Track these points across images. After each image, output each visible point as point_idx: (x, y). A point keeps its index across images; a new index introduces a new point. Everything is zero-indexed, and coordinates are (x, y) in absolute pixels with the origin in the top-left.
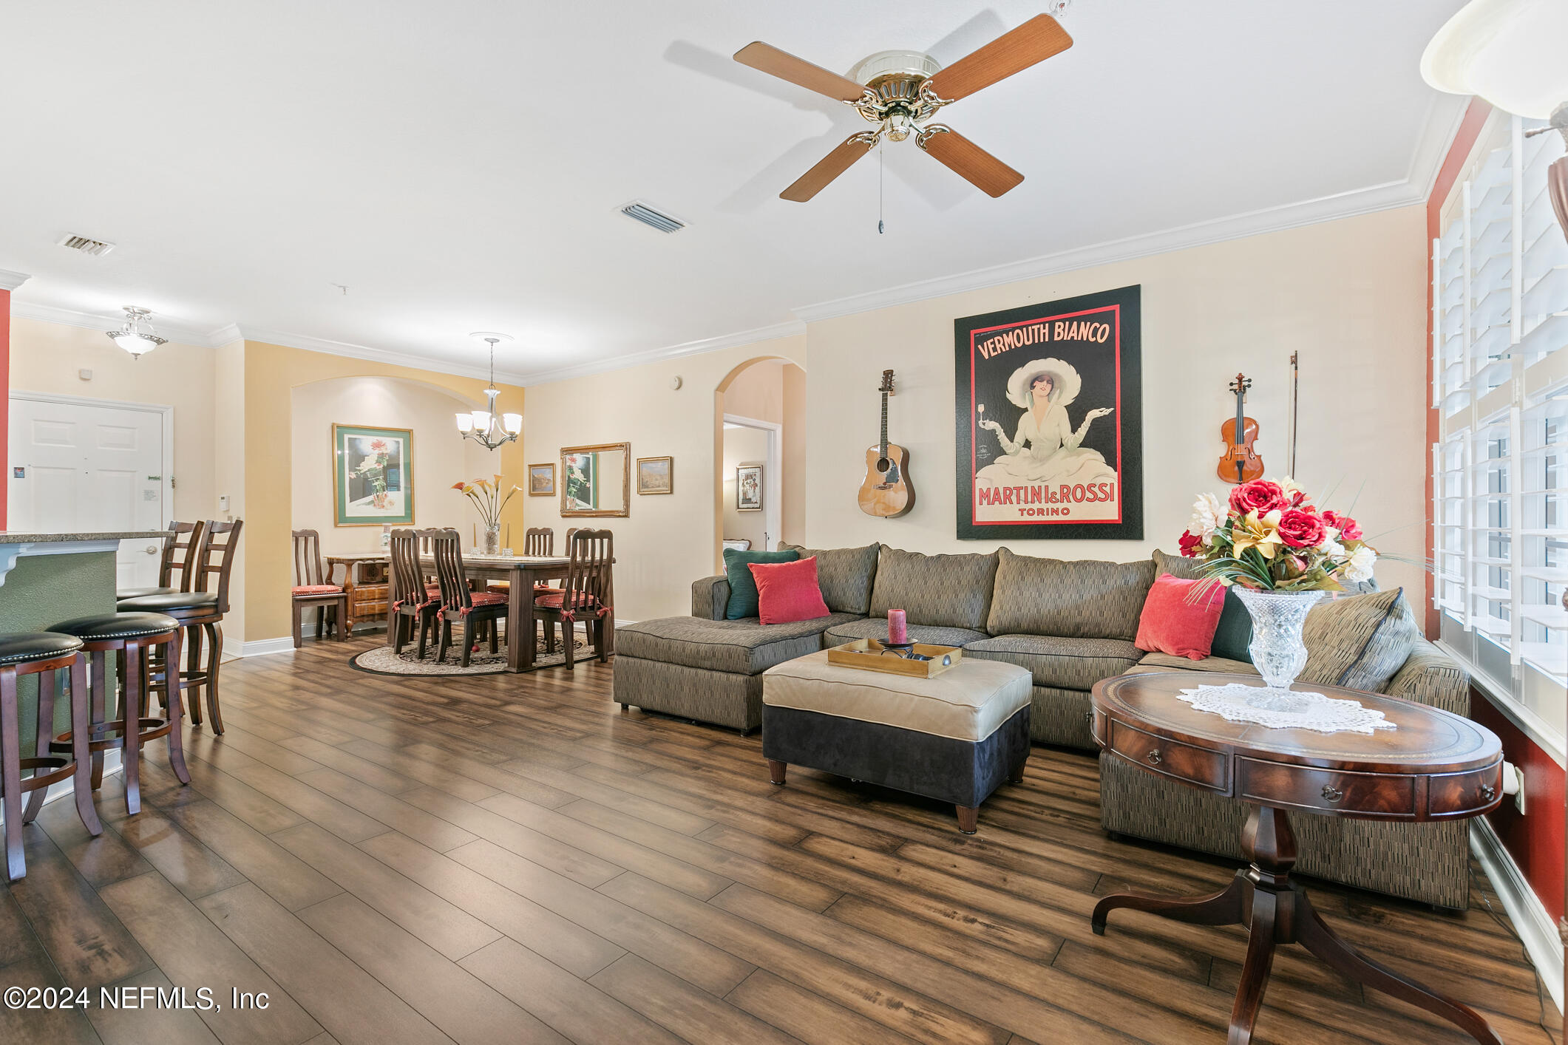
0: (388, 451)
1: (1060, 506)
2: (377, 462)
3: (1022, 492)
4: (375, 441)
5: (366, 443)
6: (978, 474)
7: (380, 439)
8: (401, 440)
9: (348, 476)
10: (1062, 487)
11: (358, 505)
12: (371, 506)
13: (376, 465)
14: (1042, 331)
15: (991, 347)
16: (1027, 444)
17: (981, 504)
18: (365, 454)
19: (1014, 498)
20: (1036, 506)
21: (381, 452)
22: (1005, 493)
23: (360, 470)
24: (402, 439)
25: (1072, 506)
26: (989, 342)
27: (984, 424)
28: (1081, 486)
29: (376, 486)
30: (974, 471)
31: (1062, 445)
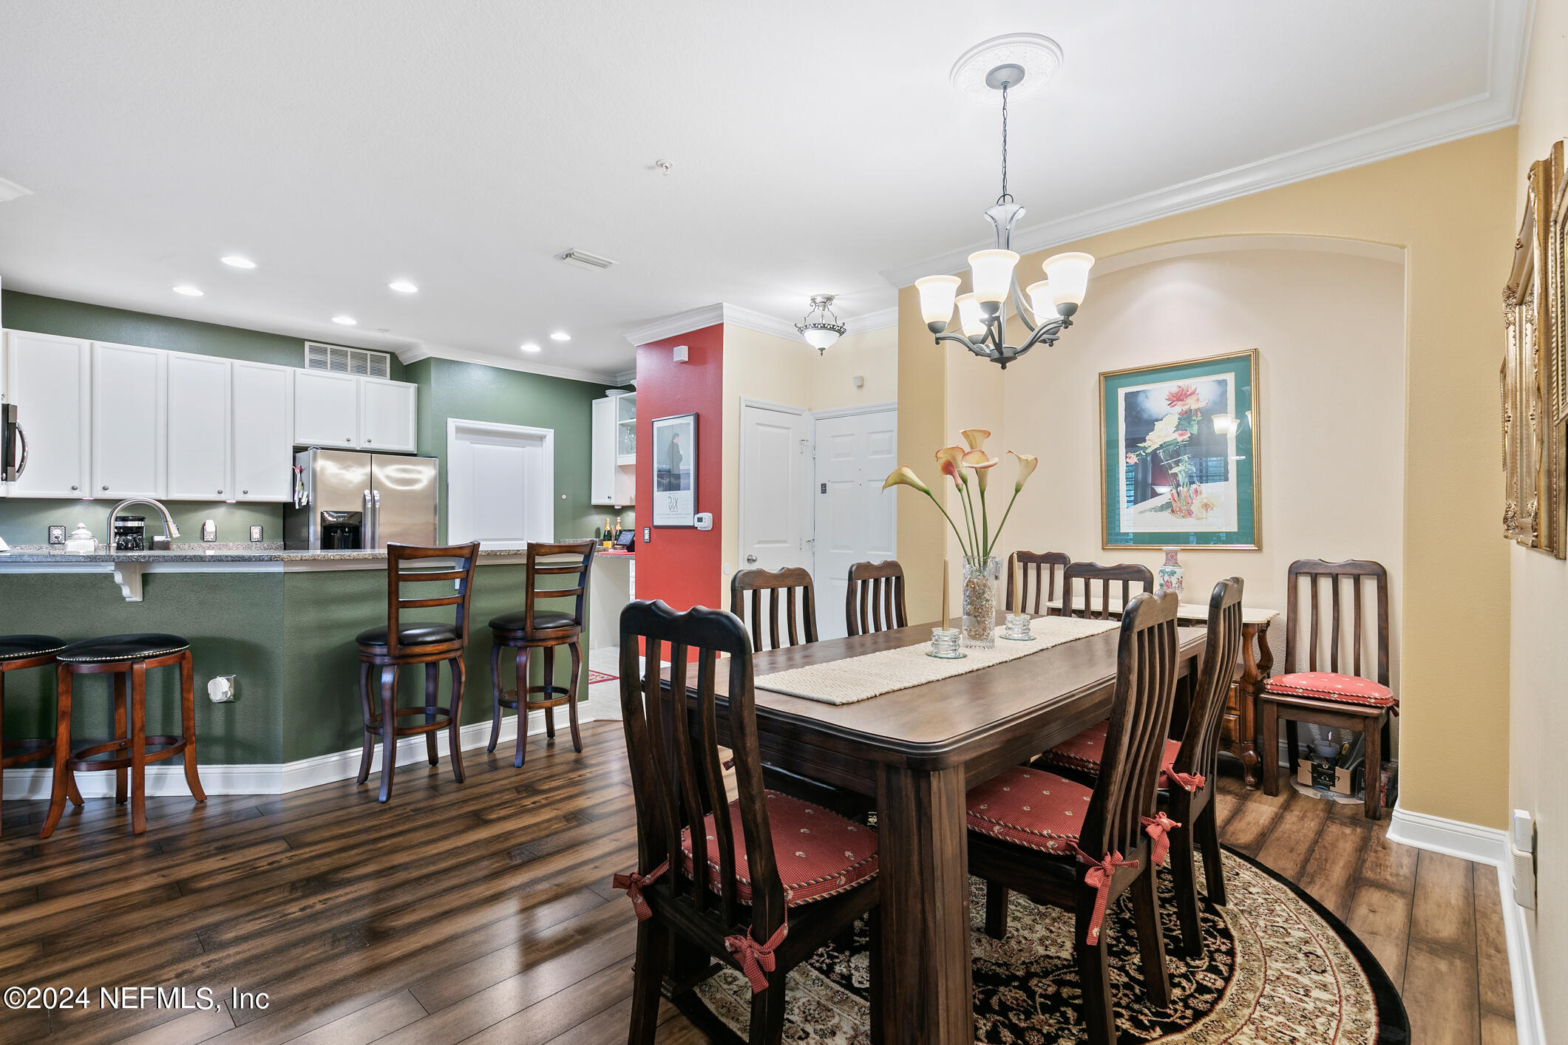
0: (1202, 404)
2: (1177, 428)
4: (1175, 390)
5: (1156, 397)
7: (1183, 383)
8: (1230, 378)
9: (1125, 460)
11: (1141, 512)
12: (1167, 514)
13: (1176, 436)
18: (1155, 416)
21: (1185, 408)
23: (1145, 448)
24: (1233, 375)
29: (1175, 475)
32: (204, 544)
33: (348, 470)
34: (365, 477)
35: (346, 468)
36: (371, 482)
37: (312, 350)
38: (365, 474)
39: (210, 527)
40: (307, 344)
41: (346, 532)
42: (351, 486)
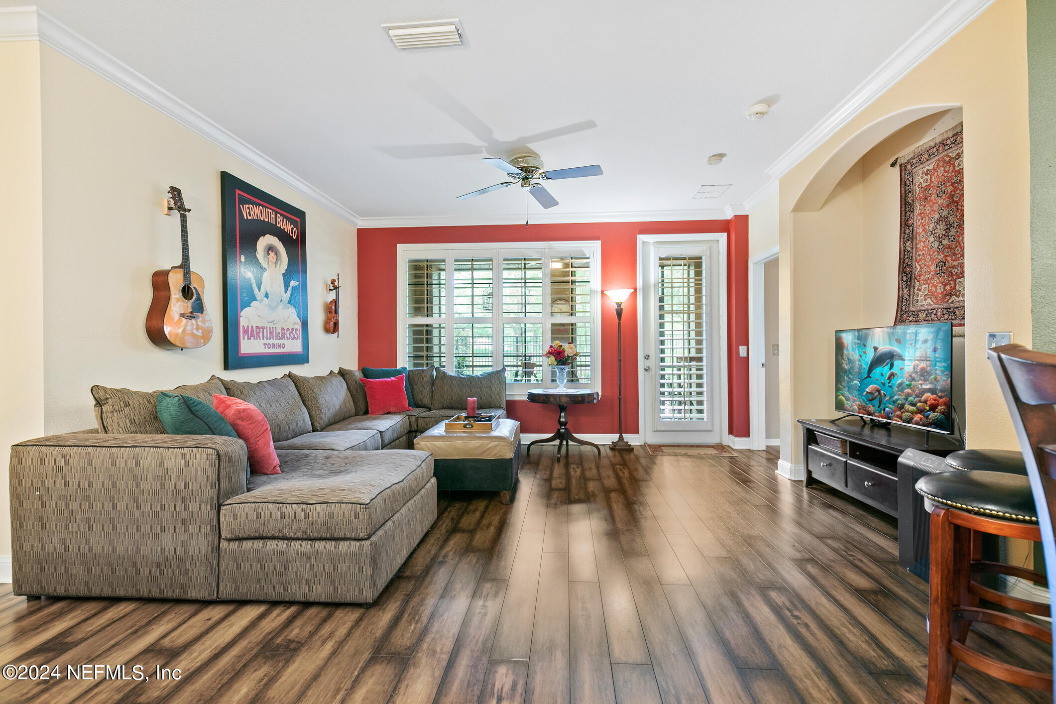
1: (281, 342)
3: (265, 330)
6: (242, 314)
10: (283, 329)
14: (272, 216)
15: (248, 211)
16: (267, 296)
17: (244, 339)
19: (261, 335)
20: (271, 342)
22: (256, 331)
25: (285, 342)
26: (247, 206)
27: (245, 272)
28: (288, 329)
30: (239, 310)
31: (281, 301)
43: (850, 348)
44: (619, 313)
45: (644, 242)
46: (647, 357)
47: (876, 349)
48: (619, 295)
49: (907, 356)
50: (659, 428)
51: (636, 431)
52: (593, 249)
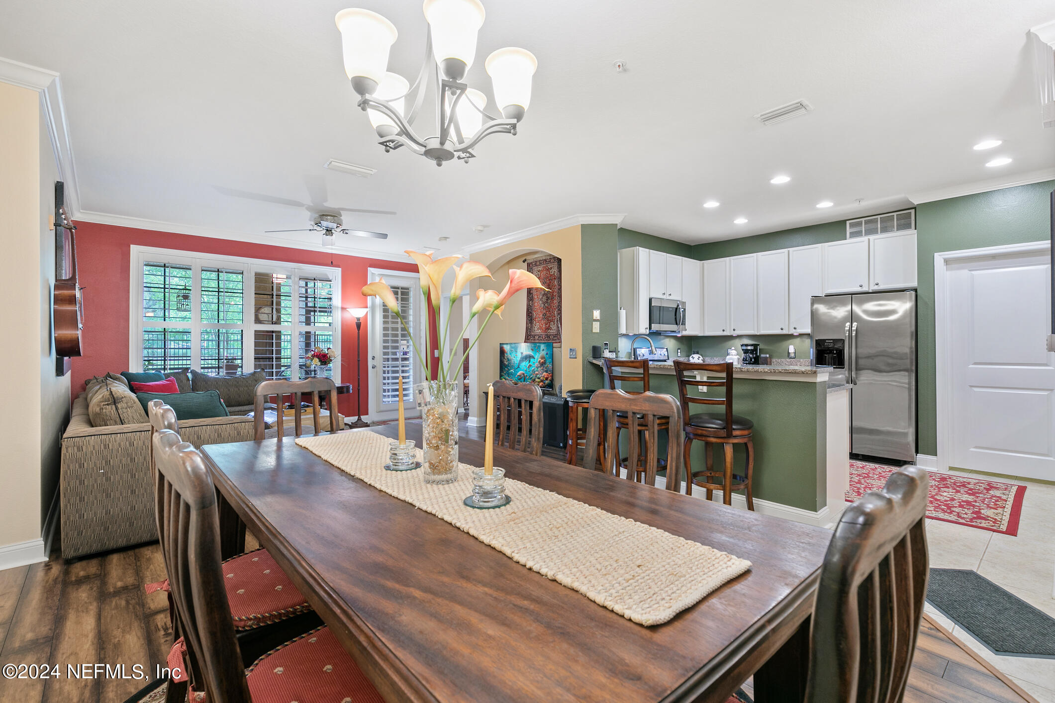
32: (788, 360)
33: (834, 309)
34: (846, 313)
35: (833, 308)
36: (852, 317)
37: (852, 225)
38: (847, 311)
39: (792, 349)
40: (848, 223)
41: (835, 354)
42: (836, 320)
43: (508, 353)
44: (359, 325)
45: (372, 273)
46: (373, 358)
47: (522, 353)
48: (356, 313)
49: (536, 357)
50: (382, 409)
51: (367, 414)
52: (335, 273)
